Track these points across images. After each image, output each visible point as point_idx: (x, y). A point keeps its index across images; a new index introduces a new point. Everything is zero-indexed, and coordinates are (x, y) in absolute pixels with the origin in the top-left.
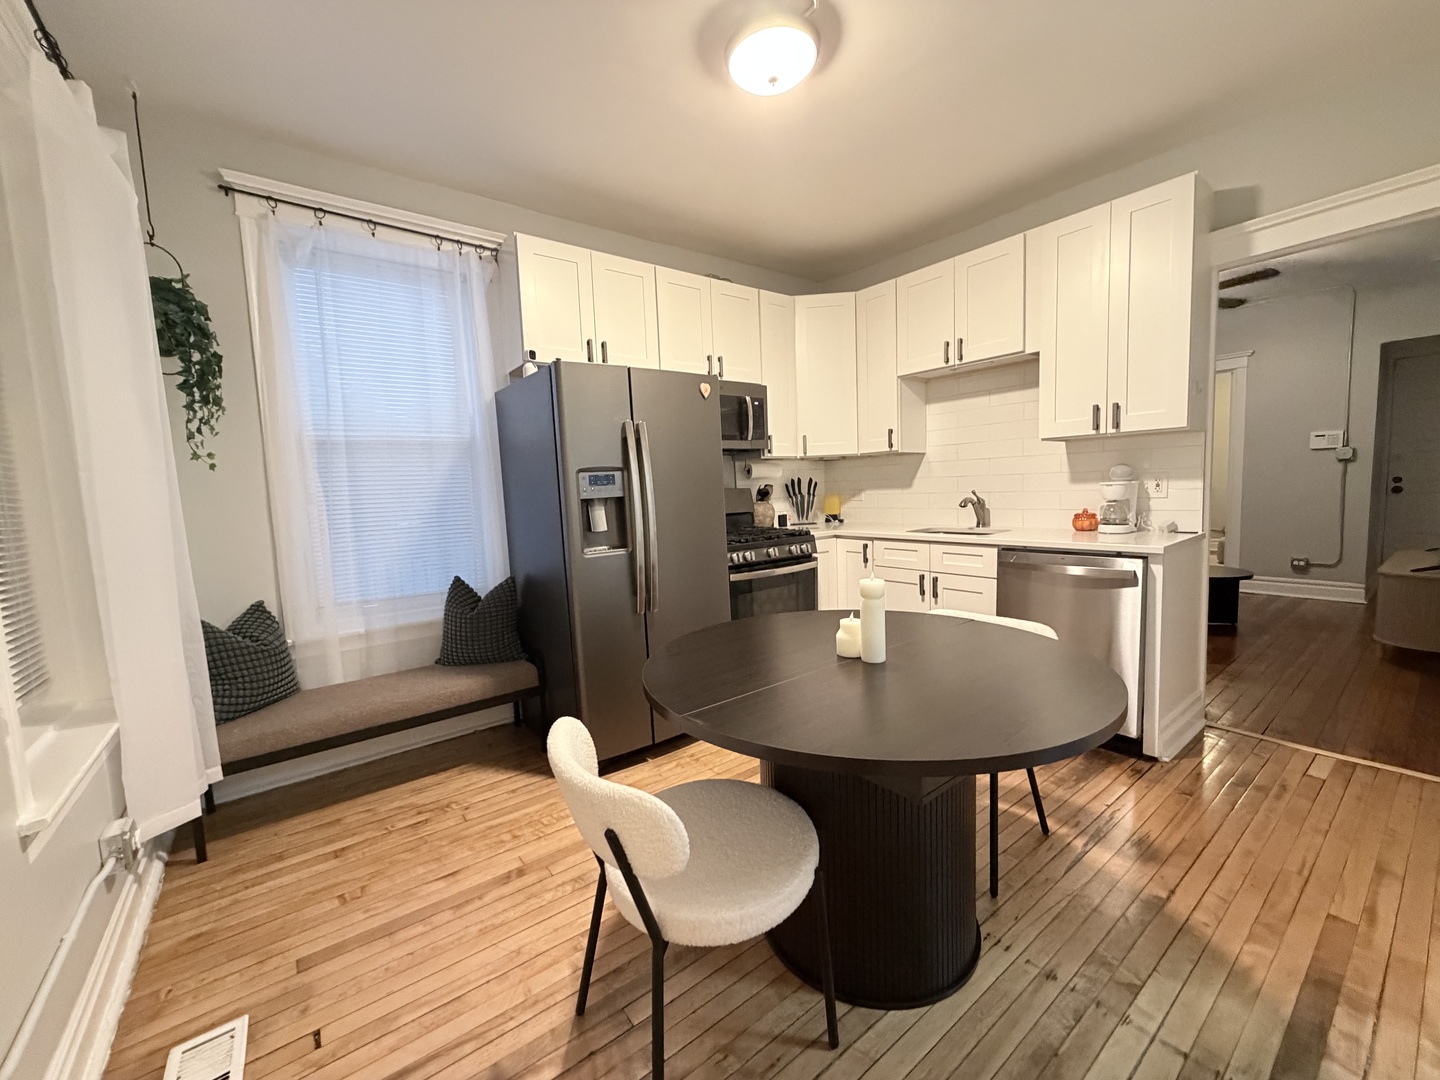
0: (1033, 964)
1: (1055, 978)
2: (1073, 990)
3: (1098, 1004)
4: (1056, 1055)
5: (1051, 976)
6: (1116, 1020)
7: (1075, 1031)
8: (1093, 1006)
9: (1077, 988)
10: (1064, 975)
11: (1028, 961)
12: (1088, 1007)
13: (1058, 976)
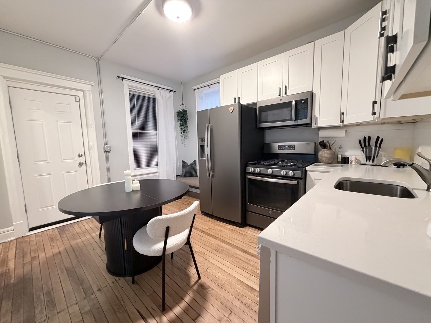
0: (105, 287)
1: (98, 291)
2: (92, 294)
3: (84, 298)
4: (80, 285)
5: (99, 290)
6: (78, 301)
7: (82, 290)
8: (85, 297)
9: (92, 295)
10: (98, 294)
11: (106, 286)
12: (85, 296)
13: (98, 292)
